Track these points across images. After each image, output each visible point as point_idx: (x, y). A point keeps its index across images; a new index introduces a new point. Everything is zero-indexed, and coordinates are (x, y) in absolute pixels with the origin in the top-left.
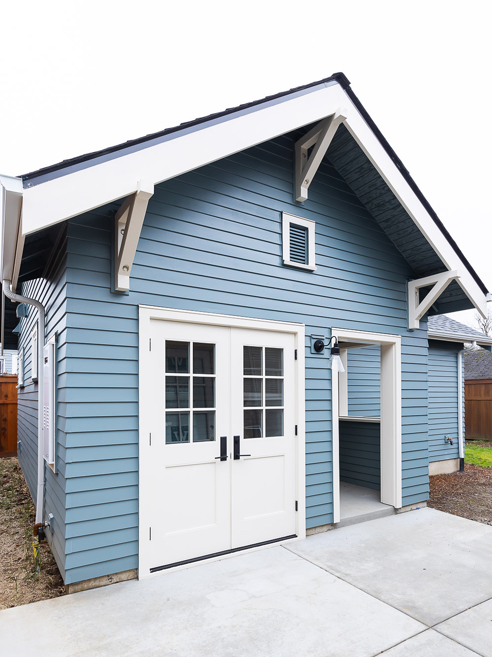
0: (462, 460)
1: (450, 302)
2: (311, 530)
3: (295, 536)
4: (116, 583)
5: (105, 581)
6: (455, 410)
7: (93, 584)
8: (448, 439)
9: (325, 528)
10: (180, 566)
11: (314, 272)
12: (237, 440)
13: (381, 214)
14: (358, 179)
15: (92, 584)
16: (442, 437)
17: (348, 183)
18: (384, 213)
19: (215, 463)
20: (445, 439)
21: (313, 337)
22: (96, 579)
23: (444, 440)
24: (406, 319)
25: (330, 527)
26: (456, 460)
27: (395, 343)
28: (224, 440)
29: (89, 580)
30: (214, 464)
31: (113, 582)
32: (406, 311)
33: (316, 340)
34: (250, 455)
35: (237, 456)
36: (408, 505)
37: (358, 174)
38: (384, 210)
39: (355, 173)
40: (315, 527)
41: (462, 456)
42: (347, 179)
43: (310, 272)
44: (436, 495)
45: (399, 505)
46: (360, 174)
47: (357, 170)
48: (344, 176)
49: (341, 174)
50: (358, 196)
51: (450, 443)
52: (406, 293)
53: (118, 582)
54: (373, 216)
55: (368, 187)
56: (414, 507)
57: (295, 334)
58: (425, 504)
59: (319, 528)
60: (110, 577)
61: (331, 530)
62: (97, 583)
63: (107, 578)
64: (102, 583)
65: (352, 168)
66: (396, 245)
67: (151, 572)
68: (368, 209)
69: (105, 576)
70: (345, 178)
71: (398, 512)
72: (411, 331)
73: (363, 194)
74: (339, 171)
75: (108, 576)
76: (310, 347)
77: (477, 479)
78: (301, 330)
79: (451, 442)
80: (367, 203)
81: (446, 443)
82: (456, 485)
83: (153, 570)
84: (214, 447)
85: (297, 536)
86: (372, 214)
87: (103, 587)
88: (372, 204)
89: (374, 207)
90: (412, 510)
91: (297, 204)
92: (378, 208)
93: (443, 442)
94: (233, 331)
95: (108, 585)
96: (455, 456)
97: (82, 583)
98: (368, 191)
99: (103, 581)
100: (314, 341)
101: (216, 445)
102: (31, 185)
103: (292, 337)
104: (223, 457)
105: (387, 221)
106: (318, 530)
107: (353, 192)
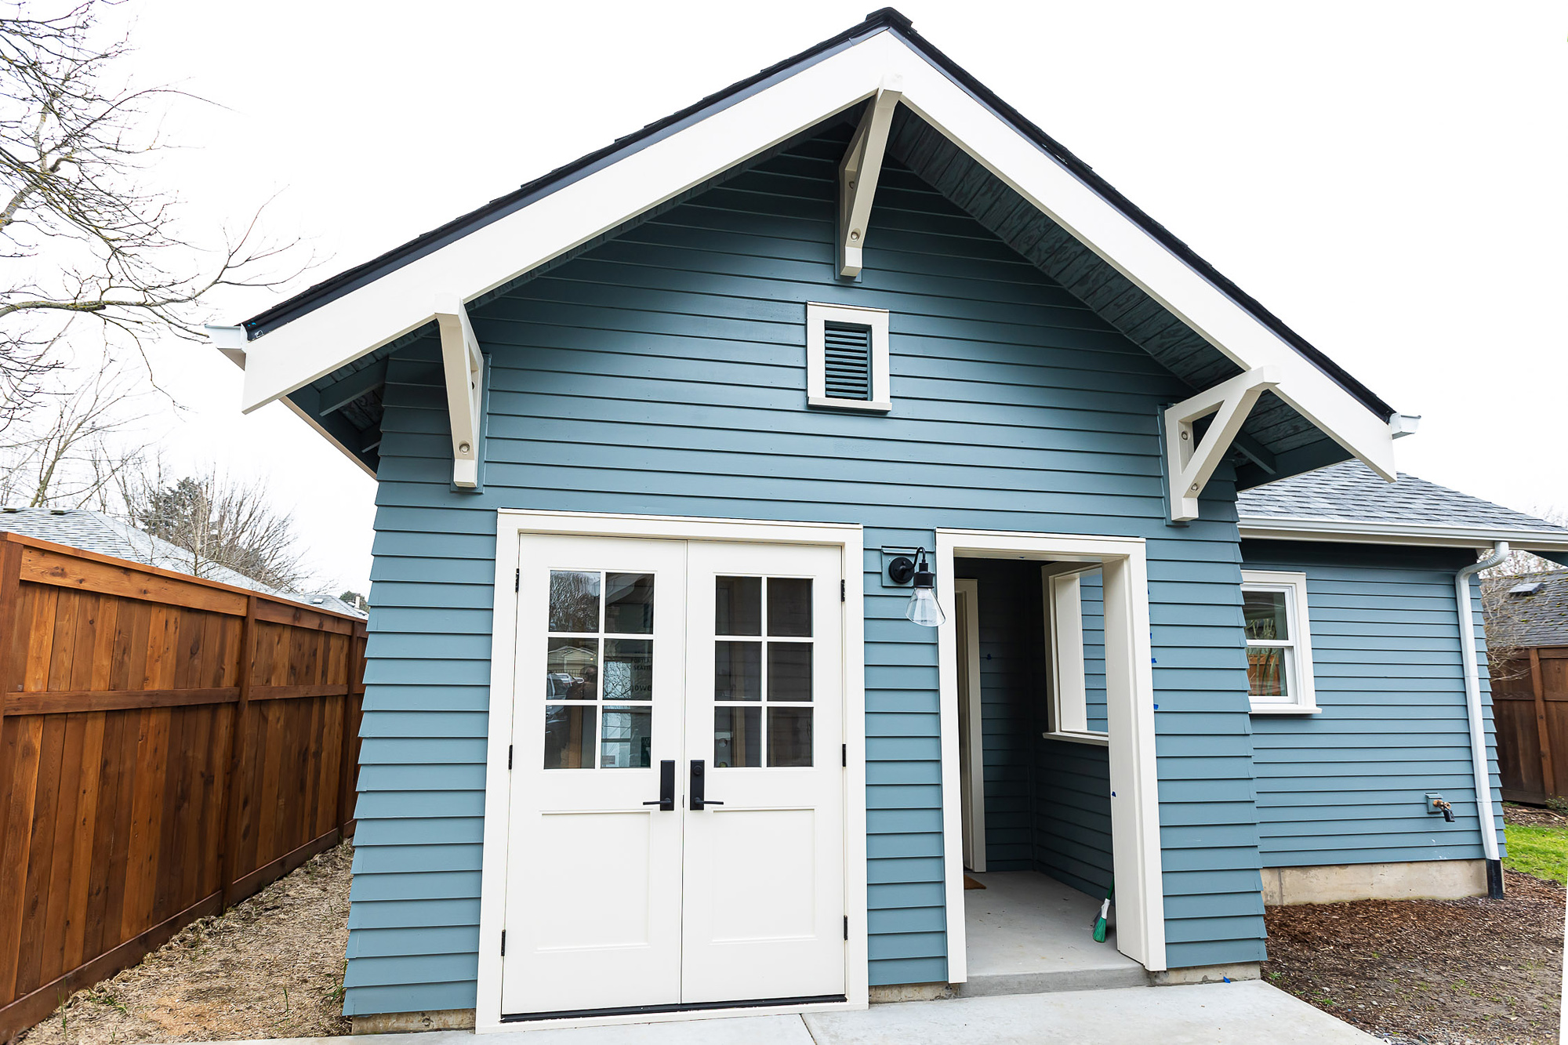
0: (1494, 867)
1: (1302, 446)
2: (888, 992)
3: (841, 998)
4: (437, 1030)
5: (416, 1023)
6: (1460, 727)
7: (396, 1025)
8: (1438, 805)
9: (928, 992)
10: (563, 1020)
11: (889, 415)
12: (697, 769)
13: (1064, 269)
14: (992, 206)
15: (393, 1023)
16: (1419, 797)
17: (977, 219)
18: (1069, 265)
19: (649, 813)
20: (1426, 804)
21: (886, 550)
22: (400, 1015)
23: (1423, 807)
24: (1163, 498)
25: (944, 992)
26: (1474, 864)
27: (1127, 557)
28: (668, 768)
29: (388, 1015)
30: (647, 815)
31: (431, 1027)
32: (1162, 478)
33: (892, 559)
34: (722, 803)
35: (697, 802)
36: (1194, 968)
37: (990, 194)
38: (1066, 259)
39: (983, 195)
40: (900, 986)
41: (1494, 854)
42: (972, 211)
43: (881, 414)
44: (1364, 954)
45: (1157, 962)
46: (993, 195)
47: (984, 189)
48: (965, 207)
49: (957, 203)
50: (1006, 241)
51: (1442, 815)
52: (1160, 436)
53: (440, 1030)
54: (1051, 275)
55: (1018, 218)
56: (1213, 974)
57: (841, 547)
58: (1256, 972)
59: (910, 990)
60: (426, 1017)
61: (943, 998)
62: (401, 1024)
63: (420, 1018)
64: (412, 1026)
65: (972, 187)
66: (1123, 331)
67: (502, 1022)
68: (1036, 264)
69: (418, 1013)
70: (967, 210)
71: (1158, 981)
72: (1180, 525)
73: (1014, 233)
74: (952, 199)
75: (423, 1014)
76: (881, 573)
77: (1539, 924)
78: (854, 539)
79: (1446, 813)
80: (1028, 252)
81: (1432, 815)
82: (1450, 934)
83: (507, 1018)
84: (649, 780)
85: (845, 1000)
86: (1046, 271)
87: (412, 1034)
88: (1039, 250)
89: (1047, 255)
90: (1205, 981)
91: (846, 282)
92: (1053, 257)
93: (1421, 811)
94: (693, 548)
95: (422, 1031)
96: (1472, 853)
97: (375, 1019)
98: (1020, 227)
99: (412, 1022)
100: (889, 560)
101: (652, 776)
102: (260, 334)
103: (834, 554)
104: (667, 802)
105: (1083, 280)
106: (907, 993)
107: (994, 236)
